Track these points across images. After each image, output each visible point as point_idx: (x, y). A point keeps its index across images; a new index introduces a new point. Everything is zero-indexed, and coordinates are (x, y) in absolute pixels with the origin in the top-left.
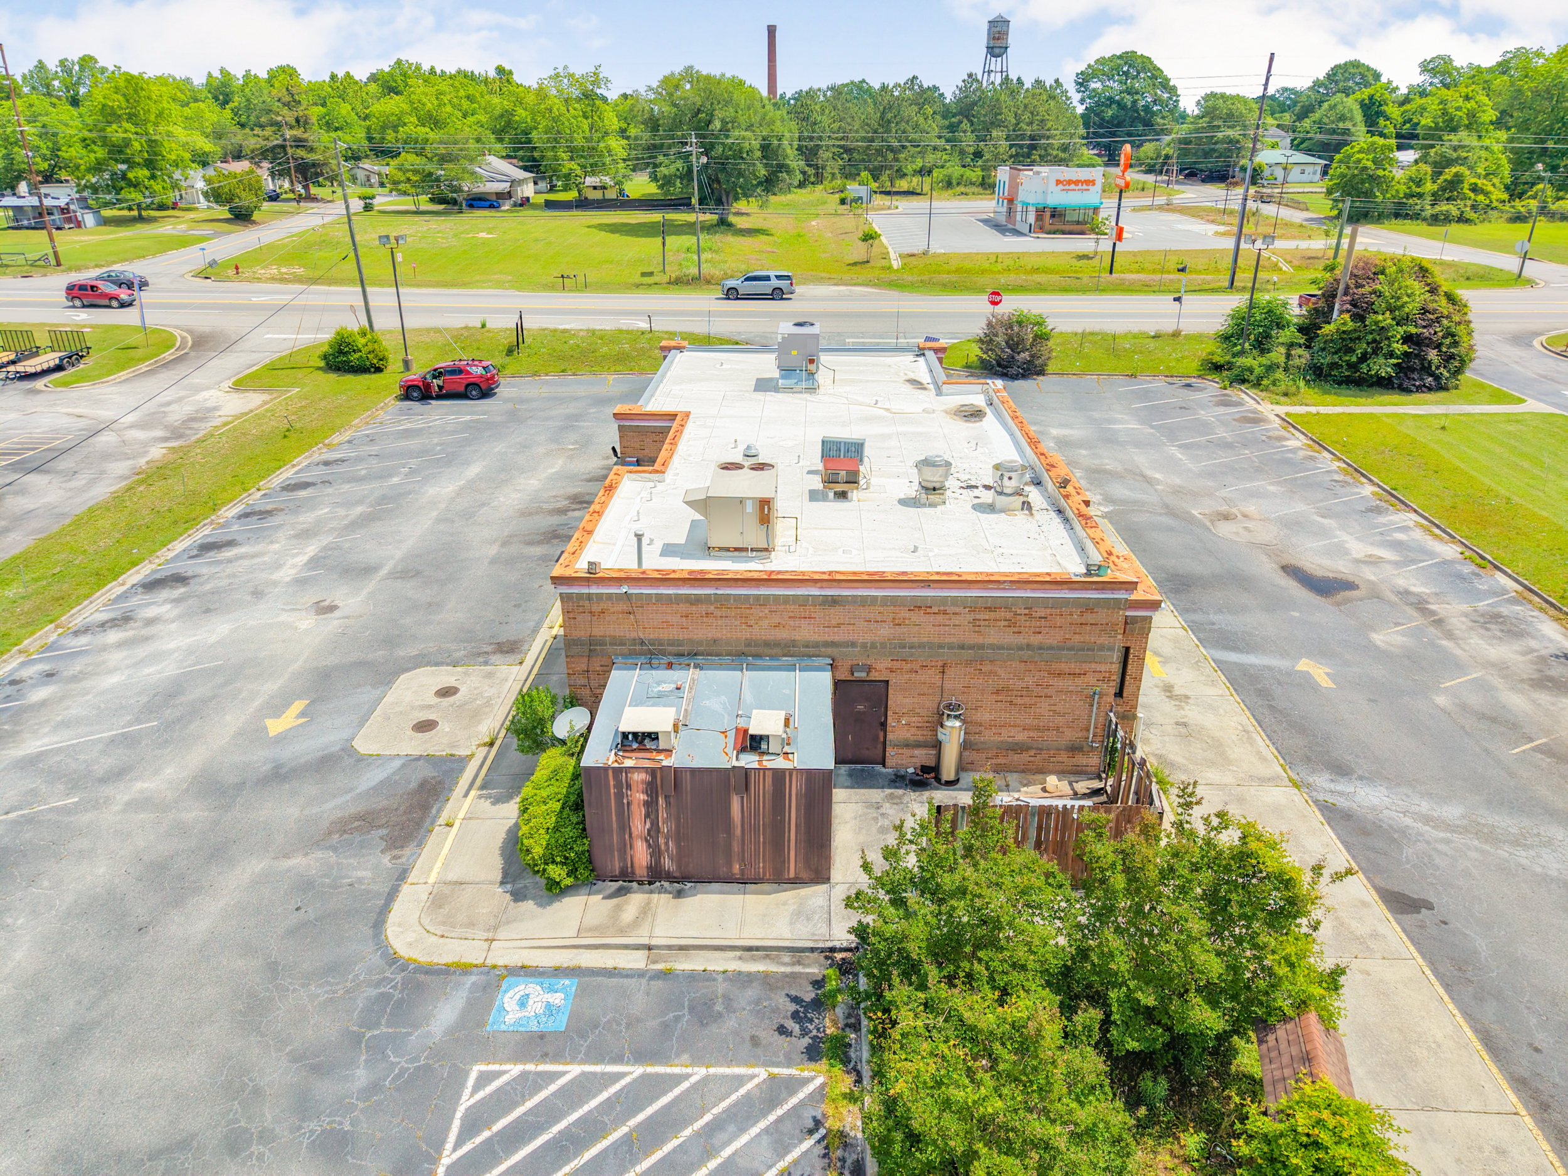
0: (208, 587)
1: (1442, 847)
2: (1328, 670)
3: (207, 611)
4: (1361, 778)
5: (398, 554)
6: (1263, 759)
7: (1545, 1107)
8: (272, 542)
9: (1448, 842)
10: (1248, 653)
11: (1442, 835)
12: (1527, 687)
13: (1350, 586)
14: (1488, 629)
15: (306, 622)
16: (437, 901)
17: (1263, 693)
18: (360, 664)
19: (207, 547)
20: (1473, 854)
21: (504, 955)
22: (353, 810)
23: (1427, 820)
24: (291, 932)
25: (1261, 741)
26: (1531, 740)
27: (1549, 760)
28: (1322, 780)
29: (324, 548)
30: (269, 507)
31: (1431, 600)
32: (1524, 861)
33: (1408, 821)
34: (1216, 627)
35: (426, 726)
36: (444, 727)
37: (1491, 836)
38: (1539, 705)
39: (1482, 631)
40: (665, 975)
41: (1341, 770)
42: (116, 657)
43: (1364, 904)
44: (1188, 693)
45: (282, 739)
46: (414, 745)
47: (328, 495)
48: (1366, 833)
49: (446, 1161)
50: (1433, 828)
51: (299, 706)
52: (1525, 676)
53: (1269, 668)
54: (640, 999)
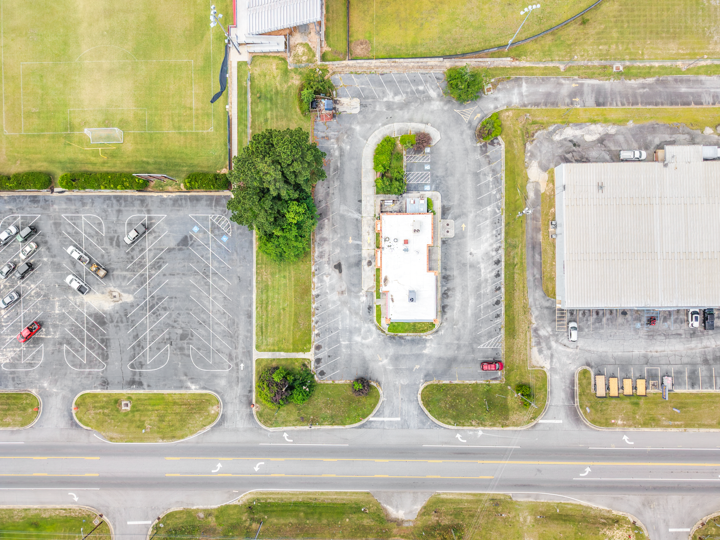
0: (491, 261)
2: (349, 241)
3: (487, 253)
4: (355, 219)
5: (469, 273)
6: (364, 221)
7: (360, 182)
8: (490, 277)
10: (357, 244)
12: (328, 239)
13: (336, 267)
14: (324, 253)
15: (472, 250)
16: (438, 198)
17: (359, 234)
18: (460, 239)
19: (498, 275)
20: (351, 208)
21: (430, 192)
22: (449, 211)
23: (352, 213)
24: (448, 195)
25: (363, 224)
26: (334, 228)
27: (335, 224)
28: (360, 218)
29: (480, 275)
30: (498, 292)
31: (327, 262)
32: (347, 208)
33: (354, 212)
34: (358, 250)
35: (448, 225)
36: (446, 225)
37: (348, 210)
38: (329, 235)
41: (357, 220)
42: (491, 241)
43: (363, 201)
45: (462, 223)
46: (448, 221)
47: (491, 298)
48: (359, 210)
51: (463, 230)
53: (356, 240)
54: (420, 188)
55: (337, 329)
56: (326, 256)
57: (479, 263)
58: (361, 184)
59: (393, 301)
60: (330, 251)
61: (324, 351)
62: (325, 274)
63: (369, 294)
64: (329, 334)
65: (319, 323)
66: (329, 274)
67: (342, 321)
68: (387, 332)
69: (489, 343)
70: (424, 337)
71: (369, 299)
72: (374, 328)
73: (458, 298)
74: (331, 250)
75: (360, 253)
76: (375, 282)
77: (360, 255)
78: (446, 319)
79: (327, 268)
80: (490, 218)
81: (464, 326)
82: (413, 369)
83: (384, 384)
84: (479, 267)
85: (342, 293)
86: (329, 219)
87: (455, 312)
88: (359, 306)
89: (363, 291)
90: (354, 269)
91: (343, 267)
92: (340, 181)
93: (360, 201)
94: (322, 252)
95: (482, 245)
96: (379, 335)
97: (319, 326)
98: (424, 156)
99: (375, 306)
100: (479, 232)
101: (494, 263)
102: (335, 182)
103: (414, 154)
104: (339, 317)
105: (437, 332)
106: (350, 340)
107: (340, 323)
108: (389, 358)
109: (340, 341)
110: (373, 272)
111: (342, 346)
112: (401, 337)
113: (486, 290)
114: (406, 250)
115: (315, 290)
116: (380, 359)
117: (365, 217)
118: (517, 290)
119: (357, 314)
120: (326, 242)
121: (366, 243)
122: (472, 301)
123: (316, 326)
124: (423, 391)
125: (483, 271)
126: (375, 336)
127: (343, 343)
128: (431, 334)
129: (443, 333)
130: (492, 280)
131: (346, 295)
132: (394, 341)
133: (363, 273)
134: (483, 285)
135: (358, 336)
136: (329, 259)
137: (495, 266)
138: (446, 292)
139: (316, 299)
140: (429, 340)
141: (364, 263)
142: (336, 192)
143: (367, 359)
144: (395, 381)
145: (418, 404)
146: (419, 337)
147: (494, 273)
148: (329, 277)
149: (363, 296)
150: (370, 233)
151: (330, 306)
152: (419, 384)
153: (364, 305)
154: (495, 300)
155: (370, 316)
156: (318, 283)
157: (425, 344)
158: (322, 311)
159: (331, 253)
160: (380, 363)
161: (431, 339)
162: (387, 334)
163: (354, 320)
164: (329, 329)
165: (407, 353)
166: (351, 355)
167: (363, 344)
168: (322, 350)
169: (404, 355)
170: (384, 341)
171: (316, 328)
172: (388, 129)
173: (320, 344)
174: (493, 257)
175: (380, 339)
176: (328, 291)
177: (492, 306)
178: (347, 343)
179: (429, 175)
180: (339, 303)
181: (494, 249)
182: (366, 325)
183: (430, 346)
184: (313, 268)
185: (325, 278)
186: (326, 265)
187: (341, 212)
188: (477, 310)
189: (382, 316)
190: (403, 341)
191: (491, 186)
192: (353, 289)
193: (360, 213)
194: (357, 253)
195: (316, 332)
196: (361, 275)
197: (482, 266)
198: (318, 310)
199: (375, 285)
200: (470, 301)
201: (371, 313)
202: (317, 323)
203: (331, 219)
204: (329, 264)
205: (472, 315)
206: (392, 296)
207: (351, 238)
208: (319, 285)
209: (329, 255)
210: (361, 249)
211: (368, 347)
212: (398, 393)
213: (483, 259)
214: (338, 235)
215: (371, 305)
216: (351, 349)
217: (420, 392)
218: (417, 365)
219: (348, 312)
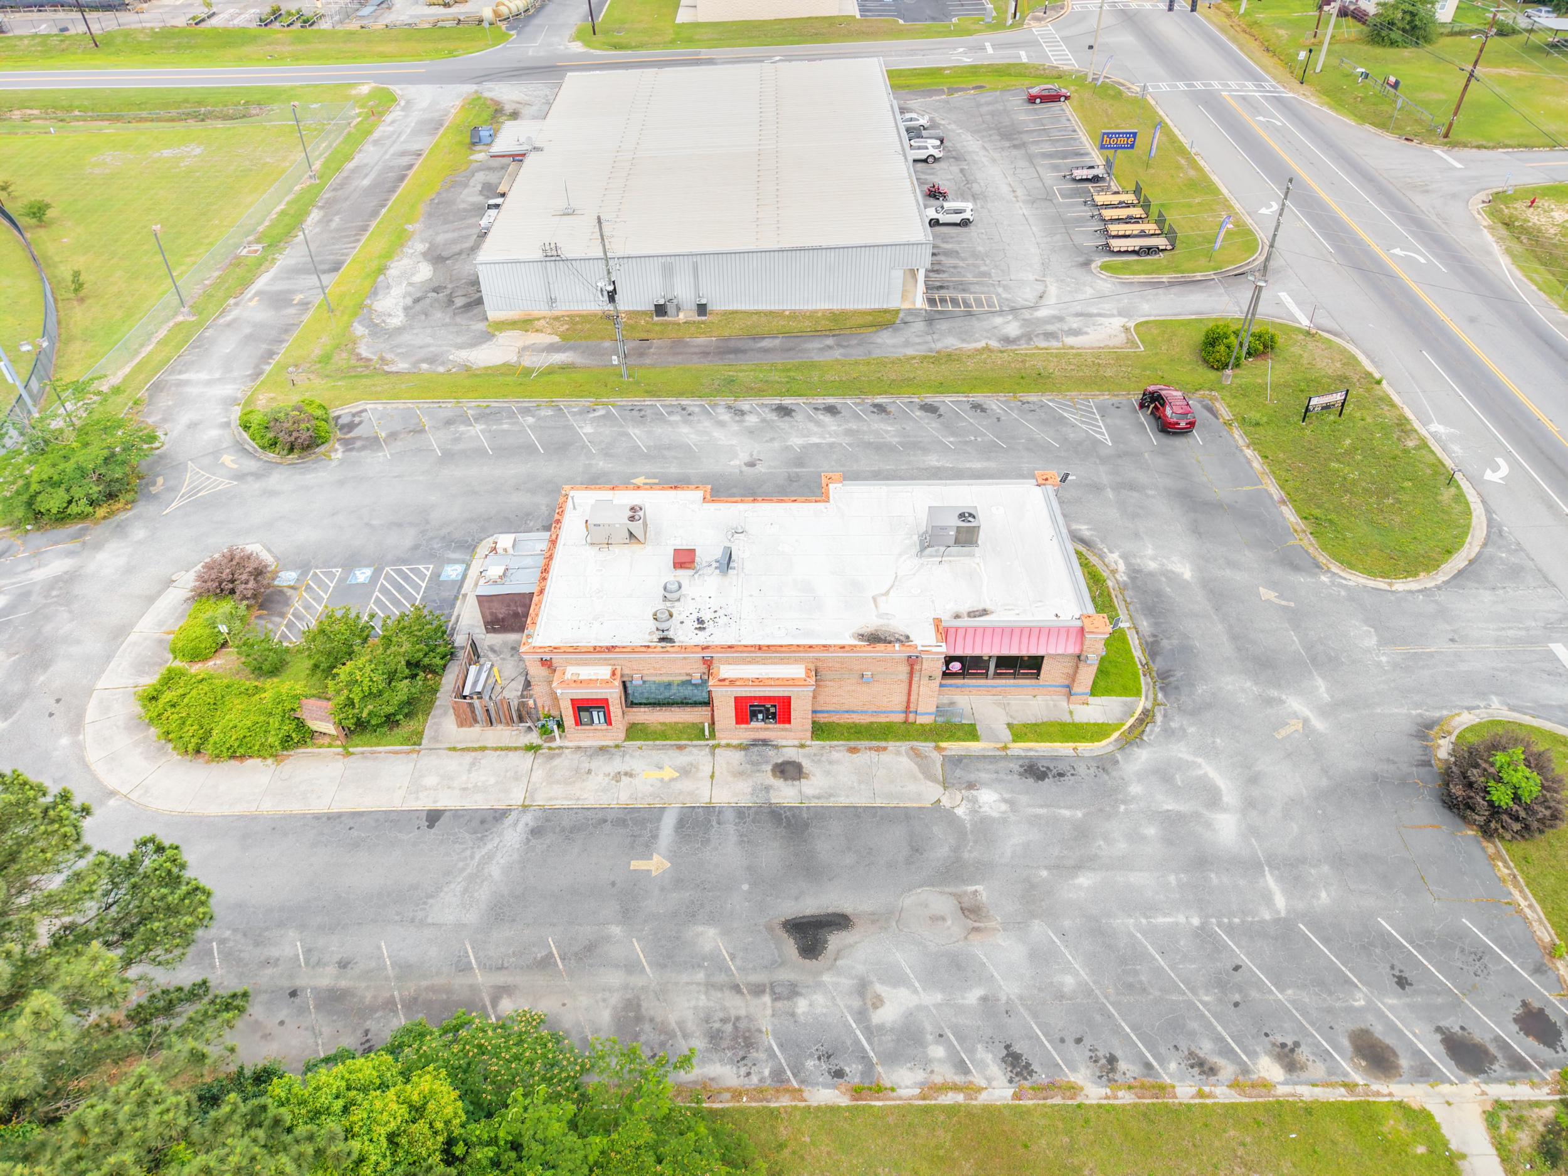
0: (779, 424)
1: (468, 853)
2: (654, 874)
3: (751, 433)
4: (528, 840)
6: (551, 799)
7: (329, 819)
8: (840, 425)
9: (472, 857)
10: (676, 831)
11: (477, 857)
12: (628, 996)
13: (811, 951)
14: (723, 1021)
15: (738, 462)
17: (621, 822)
19: (831, 410)
20: (461, 865)
23: (490, 857)
24: (506, 517)
25: (567, 803)
26: (563, 959)
27: (539, 955)
28: (528, 819)
29: (832, 445)
30: (891, 409)
31: (779, 1004)
32: (452, 886)
33: (490, 846)
34: (714, 823)
38: (604, 990)
39: (721, 1015)
40: (456, 598)
41: (536, 832)
42: (707, 423)
43: (435, 802)
44: (622, 784)
47: (917, 422)
48: (483, 822)
49: (404, 568)
50: (483, 856)
52: (644, 1005)
53: (655, 837)
54: (445, 594)
55: (1202, 934)
56: (737, 1005)
58: (340, 815)
59: (984, 612)
60: (710, 986)
61: (1381, 1016)
62: (862, 1016)
63: (958, 773)
64: (1259, 985)
65: (1206, 1048)
66: (862, 988)
67: (1149, 909)
68: (1142, 704)
69: (1085, 423)
70: (1122, 577)
71: (984, 776)
72: (1142, 756)
74: (700, 976)
75: (730, 816)
76: (891, 745)
77: (741, 813)
79: (819, 999)
80: (622, 426)
82: (1285, 609)
83: (1417, 705)
85: (971, 911)
86: (500, 992)
88: (1034, 821)
89: (946, 802)
90: (824, 847)
91: (811, 905)
92: (281, 925)
93: (433, 817)
94: (714, 1037)
96: (1169, 733)
97: (1227, 1052)
98: (308, 588)
99: (1018, 748)
102: (275, 952)
103: (283, 616)
104: (1126, 924)
106: (1252, 867)
107: (1161, 920)
108: (1275, 693)
109: (1277, 921)
110: (836, 755)
111: (1300, 906)
112: (1152, 649)
114: (727, 562)
115: (978, 1079)
116: (1296, 726)
117: (530, 792)
118: (878, 375)
119: (1082, 833)
120: (650, 1007)
121: (678, 786)
122: (934, 460)
123: (1228, 1070)
124: (1370, 573)
125: (816, 440)
126: (1180, 751)
127: (1280, 902)
128: (1101, 557)
129: (1084, 527)
130: (848, 422)
131: (981, 890)
132: (1179, 674)
133: (843, 801)
134: (870, 438)
135: (1208, 825)
136: (758, 990)
137: (799, 417)
139: (1042, 1077)
140: (1128, 564)
141: (786, 794)
142: (335, 947)
143: (1324, 782)
144: (1379, 665)
145: (1438, 588)
146: (1129, 594)
147: (825, 418)
148: (880, 988)
149: (974, 801)
150: (625, 768)
151: (1069, 982)
152: (1345, 587)
153: (1023, 799)
154: (920, 413)
155: (1082, 769)
156: (926, 1063)
157: (1152, 574)
158: (1117, 1030)
159: (722, 978)
160: (1319, 725)
162: (1156, 703)
163: (1122, 846)
164: (1220, 983)
165: (1220, 628)
166: (1339, 861)
167: (1249, 804)
168: (1379, 1031)
169: (1234, 638)
170: (1195, 712)
171: (1245, 1071)
173: (1346, 1042)
174: (764, 421)
175: (1191, 730)
176: (973, 997)
177: (943, 419)
178: (1270, 881)
179: (400, 572)
180: (1038, 929)
182: (1135, 789)
183: (1154, 559)
184: (825, 1095)
185: (887, 1014)
186: (802, 1006)
187: (471, 917)
188: (969, 449)
189: (1067, 719)
190: (1165, 643)
191: (506, 426)
192: (941, 852)
193: (499, 815)
194: (731, 829)
195: (1269, 1069)
196: (855, 813)
198: (1112, 1060)
199: (904, 746)
201: (1062, 767)
202: (1206, 1069)
203: (502, 979)
204: (793, 991)
205: (988, 459)
206: (957, 616)
207: (635, 865)
208: (938, 1052)
209: (736, 988)
210: (709, 809)
211: (1253, 779)
212: (1431, 655)
213: (772, 439)
214: (608, 939)
215: (1014, 766)
216: (1302, 861)
217: (1381, 584)
218: (1258, 595)
219: (1084, 880)
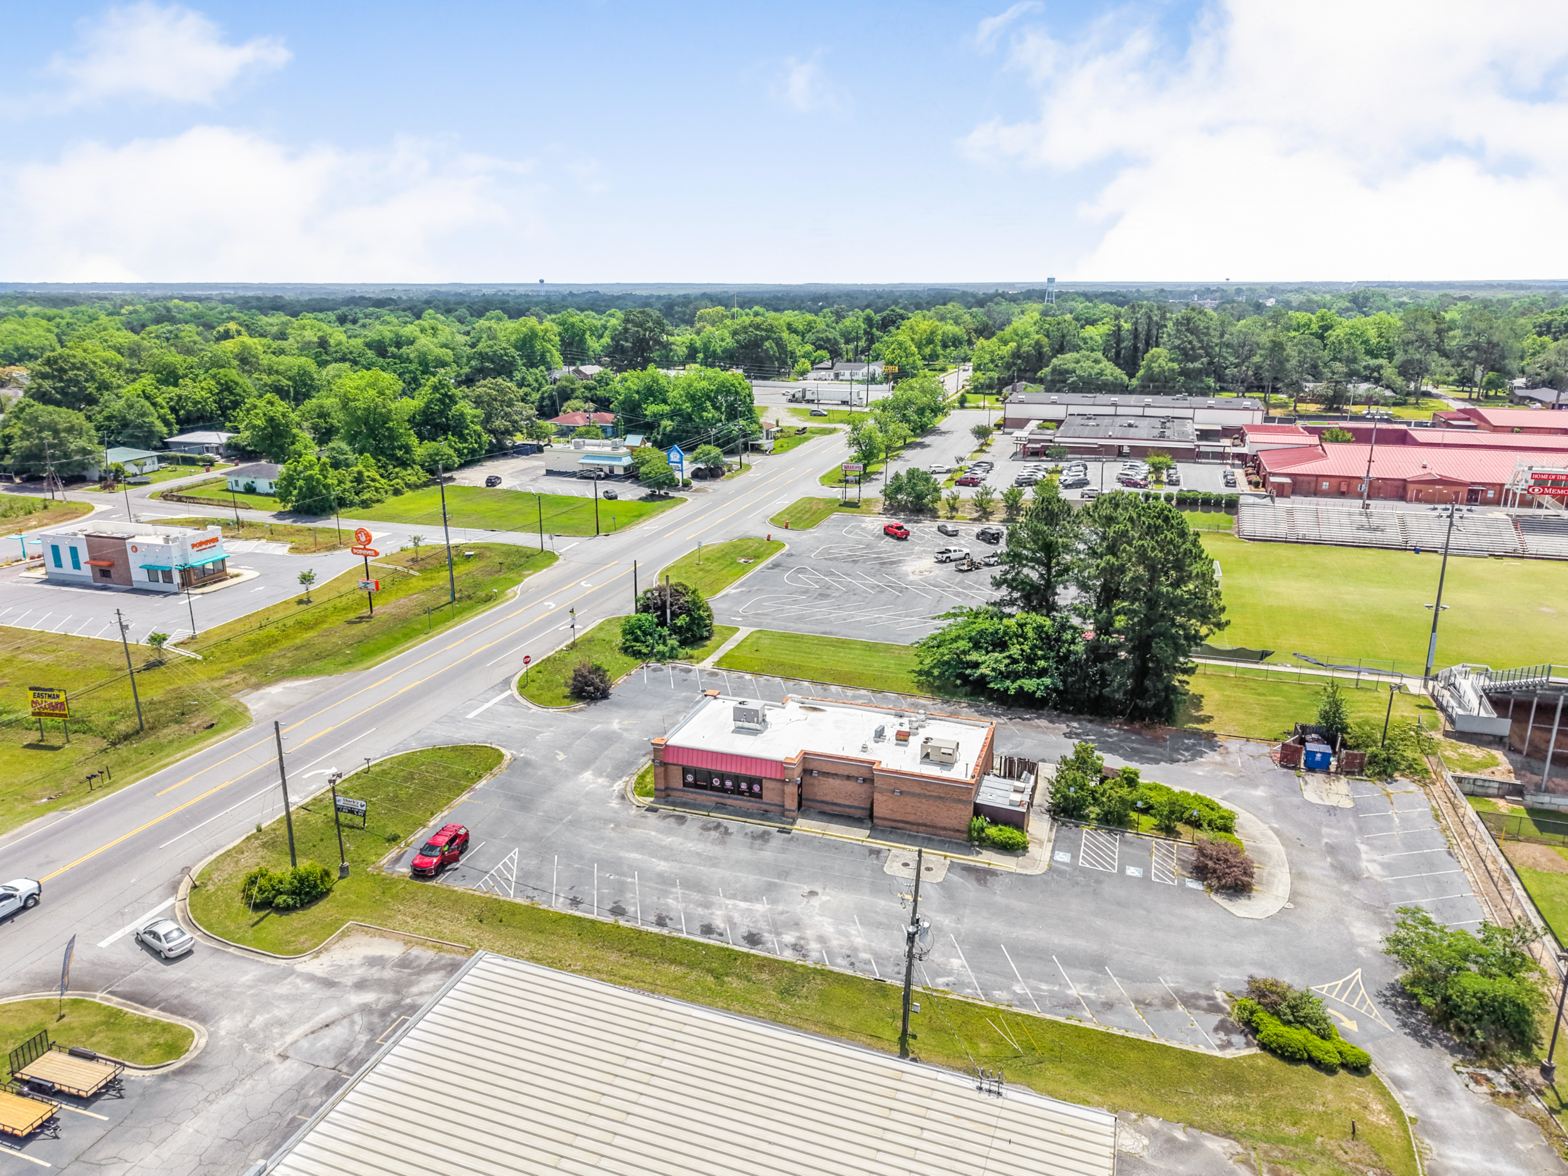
57: (773, 902)
61: (701, 678)
69: (509, 870)
73: (690, 845)
78: (645, 817)
81: (602, 839)
82: (563, 751)
84: (757, 900)
87: (653, 833)
95: (830, 920)
98: (1173, 873)
100: (880, 924)
101: (755, 931)
103: (1179, 859)
105: (623, 797)
113: (676, 899)
118: (630, 961)
122: (662, 866)
125: (743, 905)
128: (624, 788)
130: (702, 917)
134: (696, 896)
137: (743, 930)
138: (722, 829)
140: (613, 783)
146: (630, 772)
147: (719, 923)
154: (631, 909)
157: (607, 777)
160: (616, 720)
161: (611, 786)
165: (607, 752)
168: (706, 677)
169: (605, 748)
172: (1263, 834)
173: (719, 677)
174: (778, 934)
177: (617, 898)
181: (802, 942)
183: (596, 782)
188: (625, 868)
191: (1044, 987)
197: (761, 907)
200: (662, 863)
205: (620, 858)
213: (782, 913)
218: (567, 757)
